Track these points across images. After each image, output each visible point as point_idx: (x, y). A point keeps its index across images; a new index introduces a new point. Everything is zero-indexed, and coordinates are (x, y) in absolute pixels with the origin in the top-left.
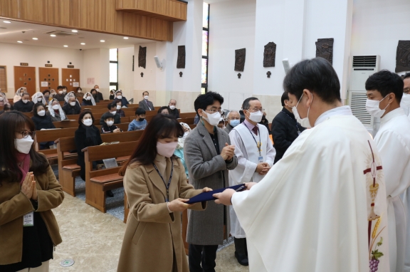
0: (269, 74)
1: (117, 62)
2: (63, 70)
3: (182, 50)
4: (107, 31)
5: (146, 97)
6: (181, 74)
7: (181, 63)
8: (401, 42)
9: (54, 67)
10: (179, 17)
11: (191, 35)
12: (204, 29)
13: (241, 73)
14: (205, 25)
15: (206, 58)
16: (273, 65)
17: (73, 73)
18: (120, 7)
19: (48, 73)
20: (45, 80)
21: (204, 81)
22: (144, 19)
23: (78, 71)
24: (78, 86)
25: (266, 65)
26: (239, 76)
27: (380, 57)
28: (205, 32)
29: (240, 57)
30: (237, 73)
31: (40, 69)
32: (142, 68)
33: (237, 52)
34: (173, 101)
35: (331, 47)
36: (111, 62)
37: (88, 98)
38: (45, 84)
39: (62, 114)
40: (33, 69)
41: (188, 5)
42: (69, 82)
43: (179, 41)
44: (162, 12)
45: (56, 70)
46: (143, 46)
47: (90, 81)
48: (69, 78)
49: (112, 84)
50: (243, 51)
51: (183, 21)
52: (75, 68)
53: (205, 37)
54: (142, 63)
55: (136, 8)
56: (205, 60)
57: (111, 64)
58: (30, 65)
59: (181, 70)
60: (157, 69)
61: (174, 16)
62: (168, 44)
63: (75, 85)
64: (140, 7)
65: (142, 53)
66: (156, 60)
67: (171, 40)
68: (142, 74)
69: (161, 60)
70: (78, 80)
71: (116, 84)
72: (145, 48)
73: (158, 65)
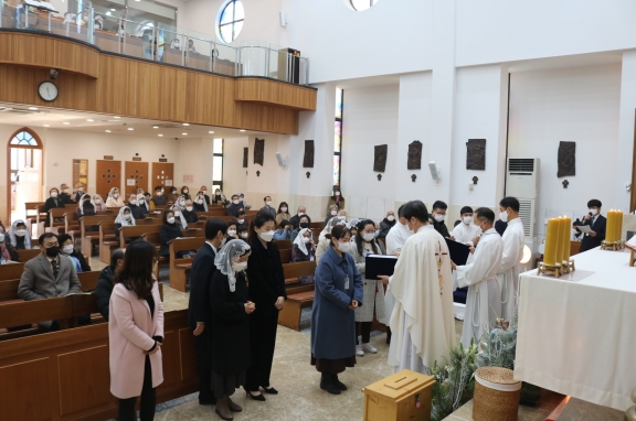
0: (414, 178)
1: (222, 155)
2: (154, 164)
3: (310, 146)
4: (225, 124)
5: (268, 203)
6: (308, 174)
7: (309, 161)
8: (563, 144)
9: (143, 160)
10: (307, 107)
11: (321, 128)
12: (337, 119)
13: (382, 174)
14: (338, 114)
15: (339, 154)
16: (419, 167)
17: (166, 168)
18: (241, 98)
19: (136, 169)
20: (132, 177)
21: (336, 182)
22: (265, 109)
23: (172, 165)
24: (170, 185)
25: (411, 167)
26: (380, 177)
27: (539, 160)
28: (337, 123)
29: (381, 155)
30: (378, 173)
31: (127, 163)
32: (258, 165)
33: (377, 148)
34: (302, 208)
35: (483, 149)
36: (216, 155)
37: (200, 202)
38: (132, 182)
39: (183, 221)
40: (119, 163)
41: (319, 92)
42: (161, 179)
43: (305, 135)
44: (289, 103)
45: (147, 164)
46: (260, 138)
47: (187, 178)
48: (161, 175)
49: (215, 183)
50: (385, 146)
51: (311, 111)
52: (169, 162)
53: (337, 129)
54: (259, 159)
55: (259, 99)
56: (337, 157)
57: (215, 158)
58: (115, 159)
59: (308, 169)
60: (279, 168)
61: (301, 106)
62: (293, 138)
63: (168, 183)
64: (264, 99)
65: (259, 146)
66: (279, 157)
67: (295, 132)
68: (258, 173)
69: (283, 157)
70: (171, 177)
71: (220, 183)
72: (263, 141)
73: (281, 163)
